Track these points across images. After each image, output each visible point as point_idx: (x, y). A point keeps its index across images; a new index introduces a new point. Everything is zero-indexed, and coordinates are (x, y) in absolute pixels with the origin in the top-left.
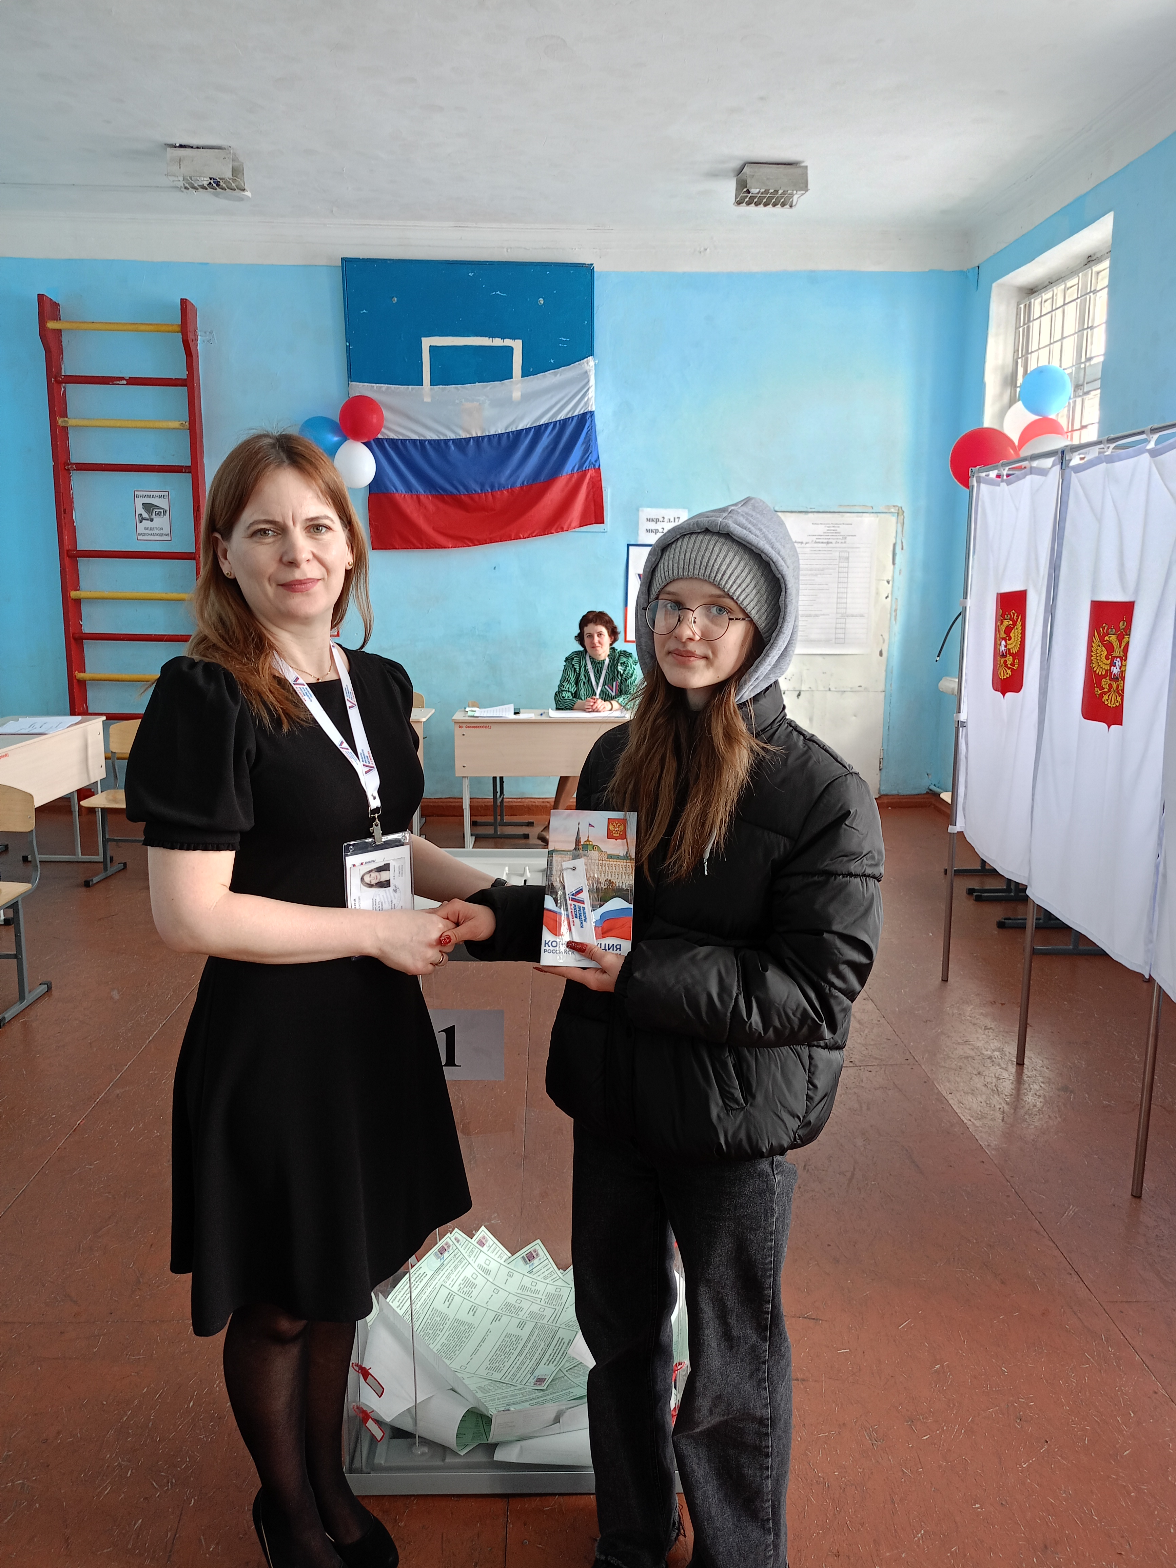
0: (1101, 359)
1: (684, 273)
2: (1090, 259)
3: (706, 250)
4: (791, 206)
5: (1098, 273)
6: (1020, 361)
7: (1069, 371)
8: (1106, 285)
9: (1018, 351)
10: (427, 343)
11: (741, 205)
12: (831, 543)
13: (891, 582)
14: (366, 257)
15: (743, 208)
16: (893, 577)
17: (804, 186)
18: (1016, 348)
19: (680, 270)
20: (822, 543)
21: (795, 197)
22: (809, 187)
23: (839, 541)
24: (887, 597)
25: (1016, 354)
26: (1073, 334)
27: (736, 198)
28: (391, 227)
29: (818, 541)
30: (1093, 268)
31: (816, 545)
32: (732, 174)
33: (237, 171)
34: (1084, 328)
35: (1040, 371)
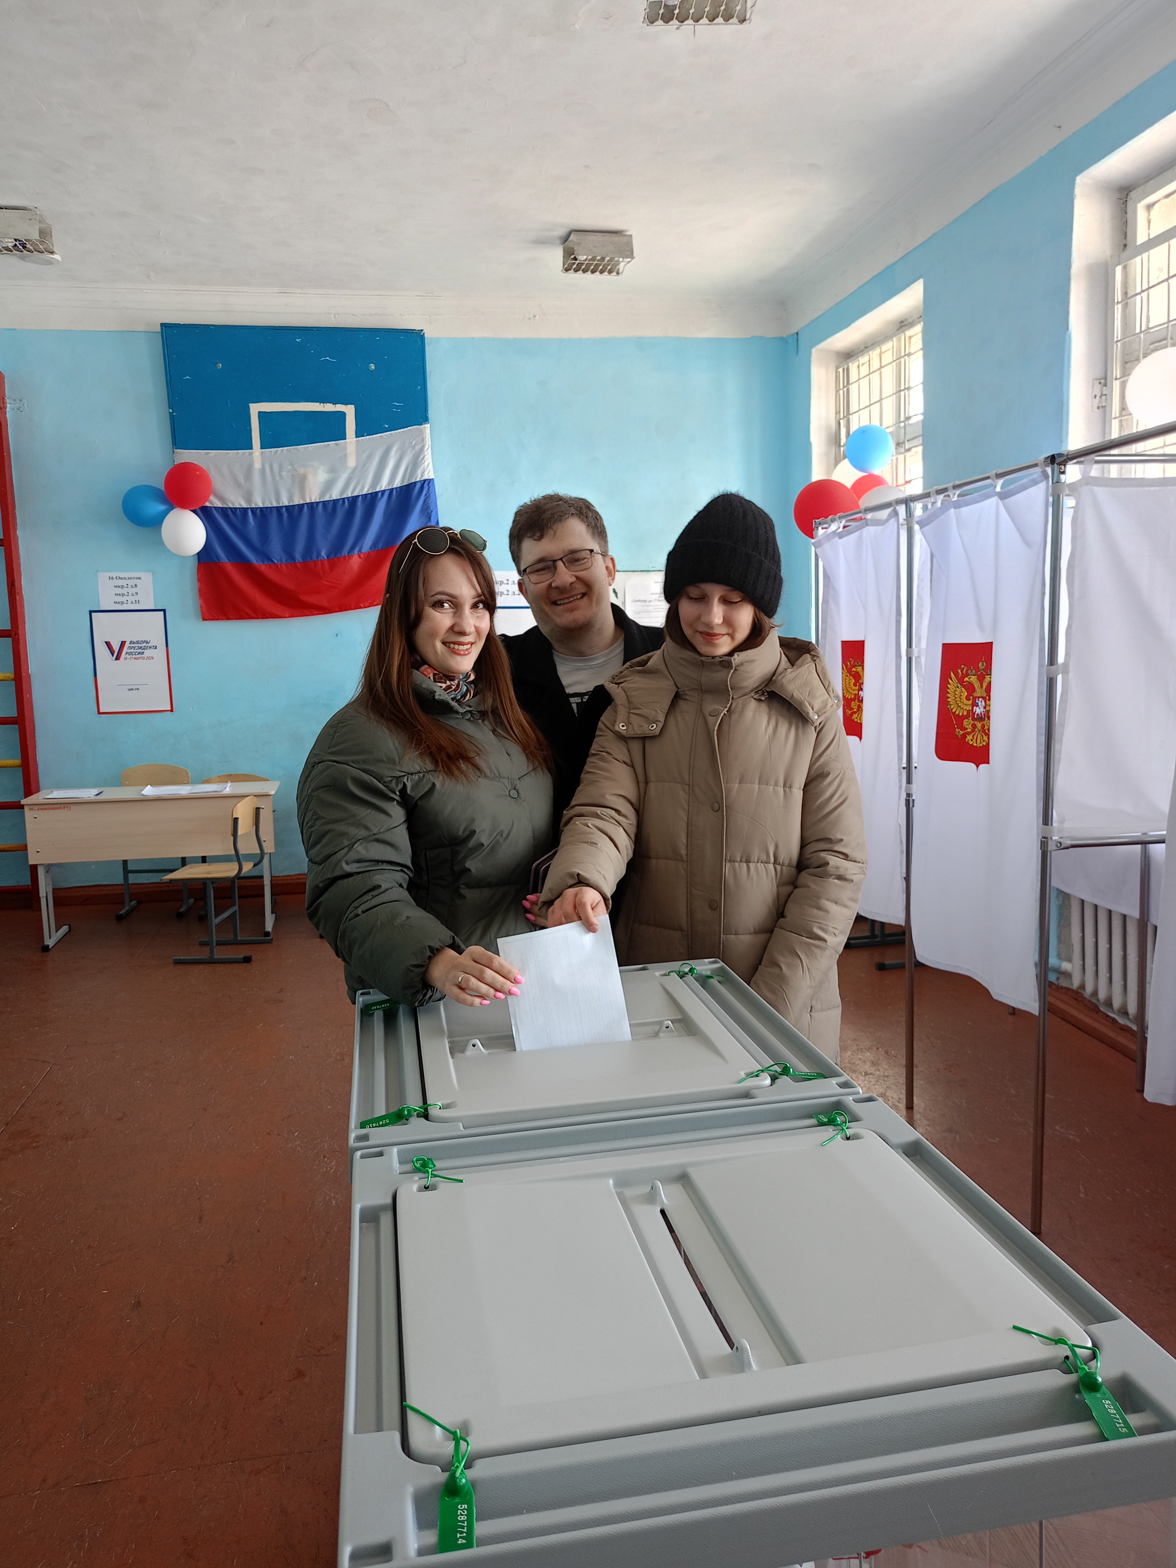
0: (921, 417)
1: (515, 339)
2: (902, 324)
3: (535, 316)
4: (618, 273)
5: (910, 337)
6: (842, 421)
7: (891, 429)
8: (919, 349)
9: (840, 412)
10: (255, 409)
11: (569, 272)
14: (187, 323)
15: (571, 275)
17: (629, 253)
18: (838, 410)
19: (510, 336)
21: (621, 266)
22: (635, 254)
25: (838, 415)
26: (891, 395)
27: (564, 266)
28: (213, 293)
30: (906, 332)
32: (558, 242)
33: (44, 234)
34: (902, 389)
35: (864, 431)
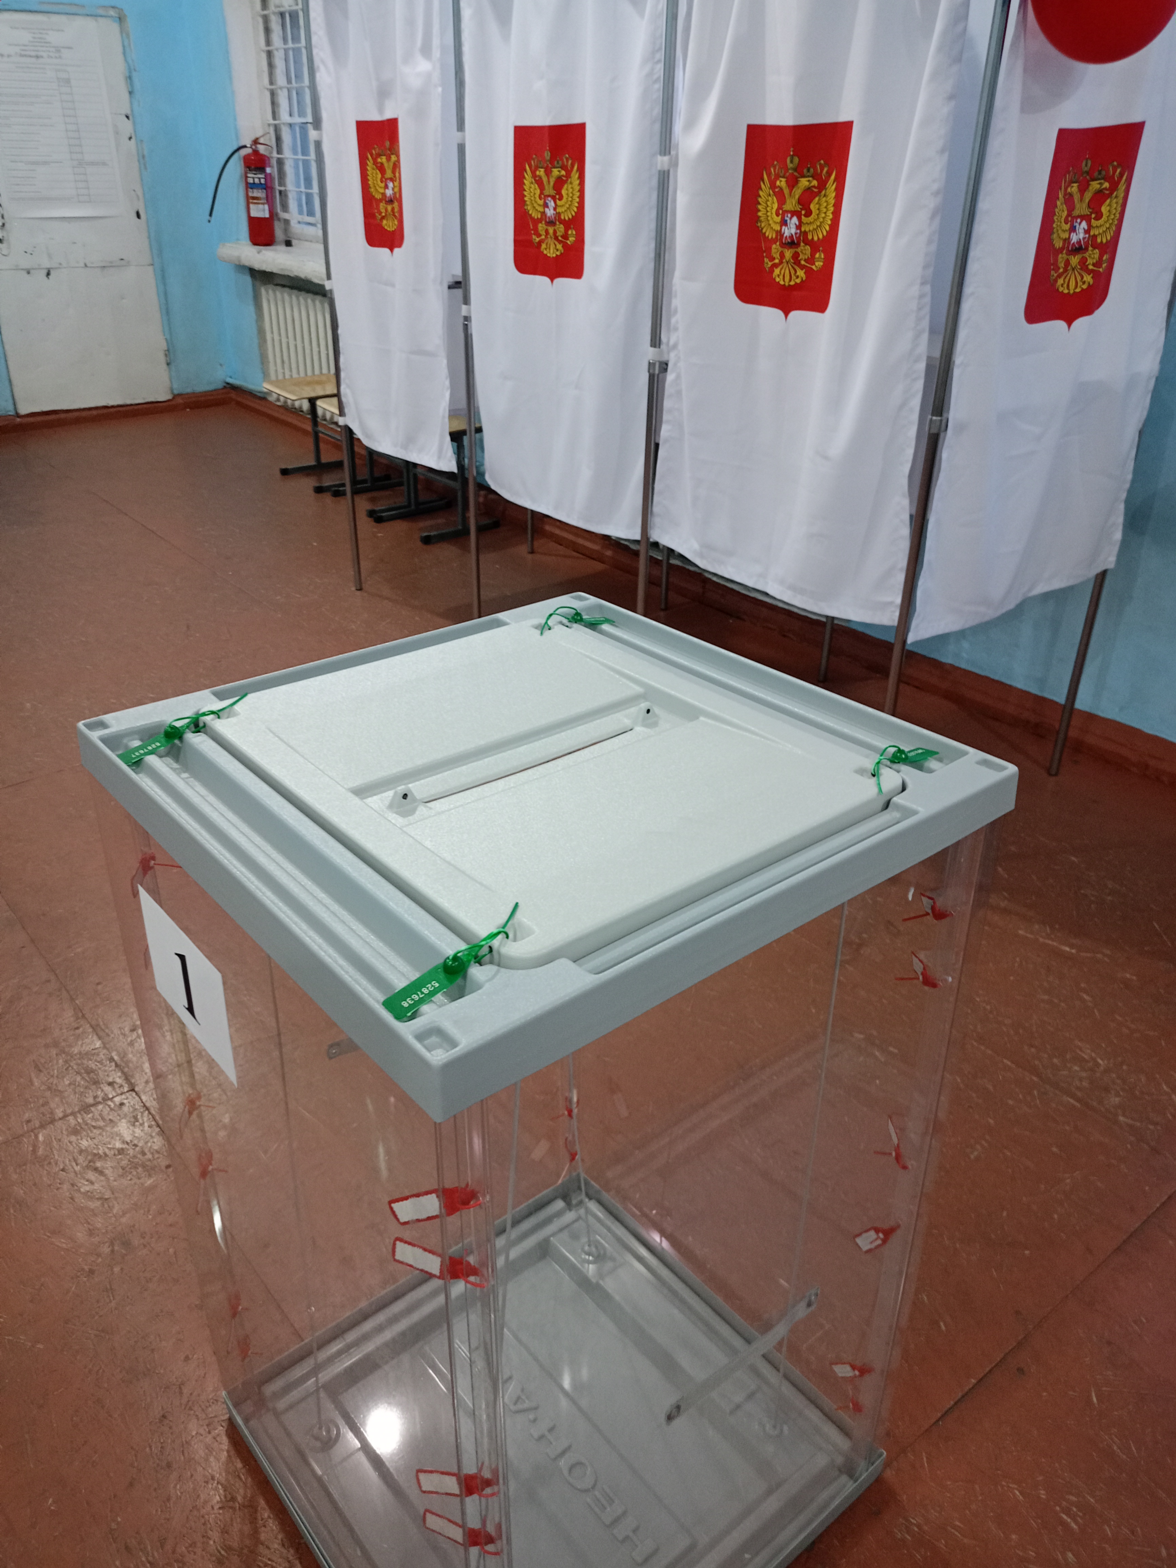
12: (42, 57)
13: (131, 117)
16: (132, 111)
20: (30, 56)
23: (51, 54)
24: (130, 138)
29: (23, 53)
31: (23, 59)
